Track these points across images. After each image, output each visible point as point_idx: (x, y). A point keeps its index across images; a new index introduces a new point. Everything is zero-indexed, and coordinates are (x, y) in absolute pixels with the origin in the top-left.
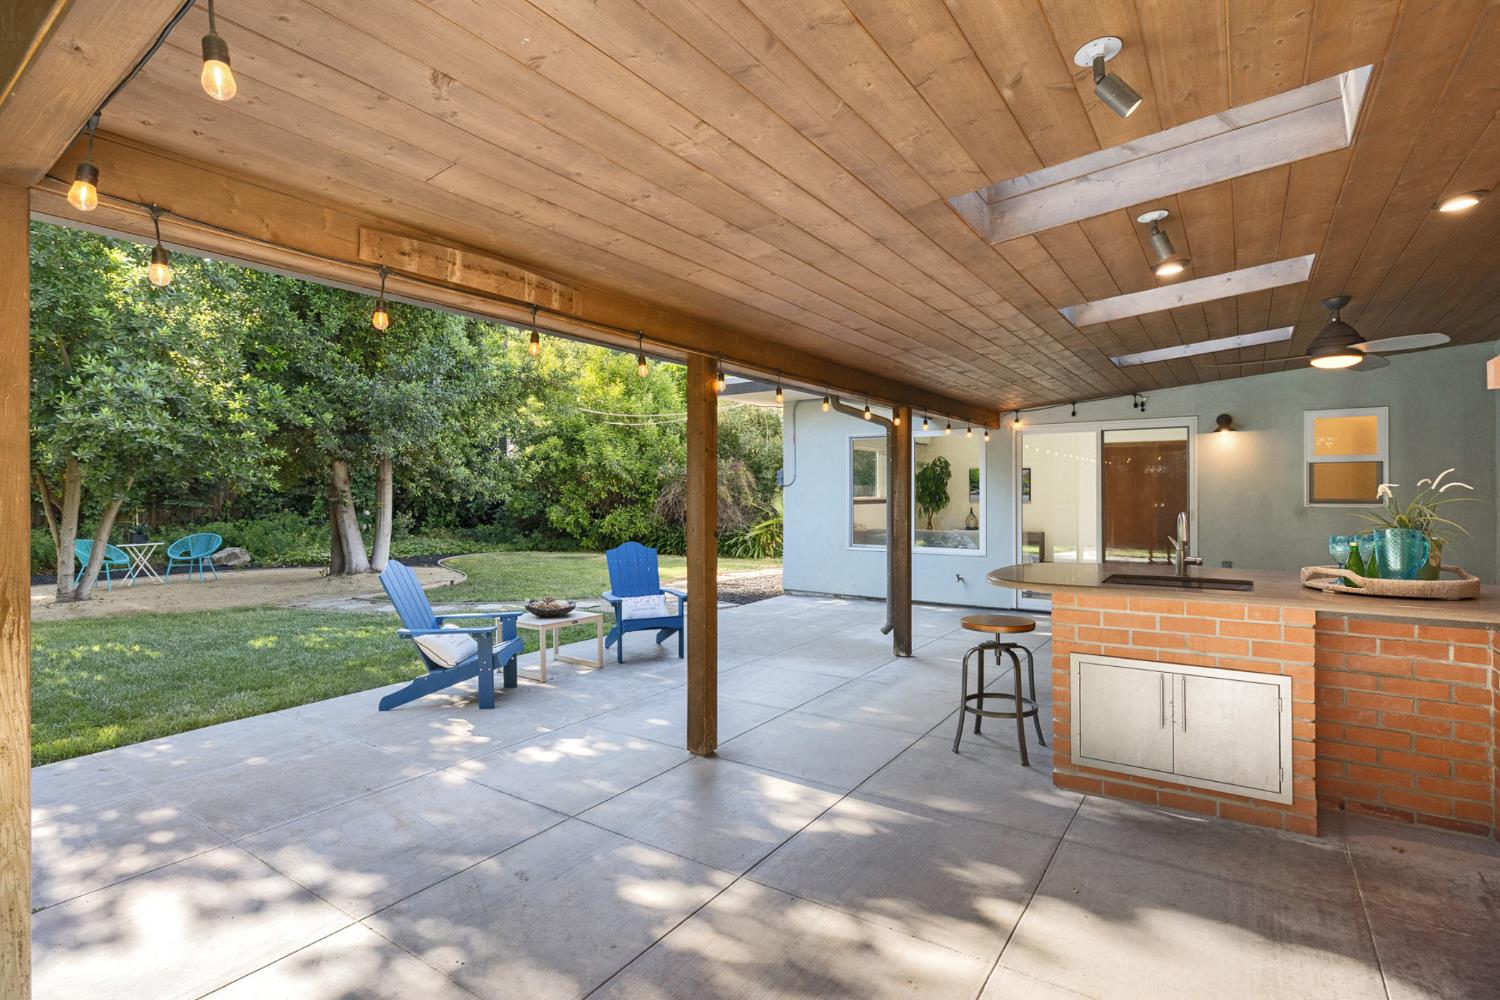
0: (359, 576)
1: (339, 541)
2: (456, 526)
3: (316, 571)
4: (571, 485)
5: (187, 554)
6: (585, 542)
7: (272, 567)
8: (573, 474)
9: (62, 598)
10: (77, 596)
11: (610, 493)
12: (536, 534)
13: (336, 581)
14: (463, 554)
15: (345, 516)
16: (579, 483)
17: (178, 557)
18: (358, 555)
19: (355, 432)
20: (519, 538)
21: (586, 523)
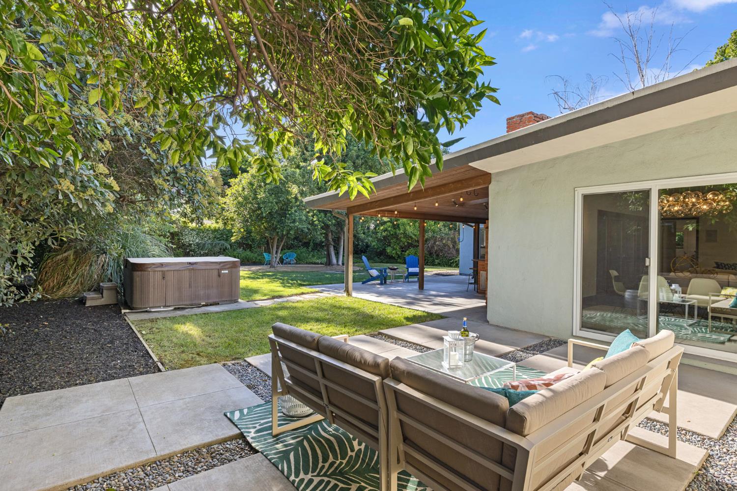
1: (329, 256)
3: (321, 266)
4: (395, 240)
5: (287, 258)
6: (399, 260)
8: (395, 236)
11: (408, 242)
12: (382, 257)
13: (328, 268)
15: (331, 248)
16: (397, 239)
18: (334, 261)
21: (399, 253)
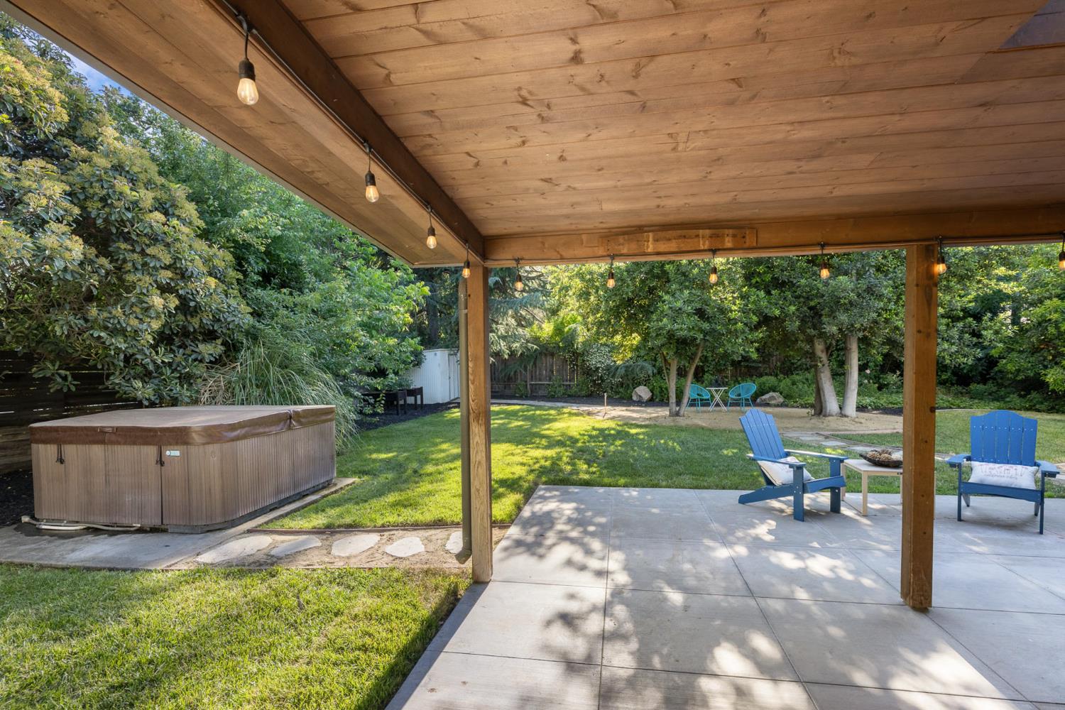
0: (830, 418)
1: (819, 392)
2: (953, 384)
3: (805, 411)
5: (739, 395)
7: (793, 407)
9: (672, 415)
10: (677, 414)
13: (815, 421)
14: (951, 408)
15: (822, 375)
17: (734, 397)
18: (832, 404)
19: (813, 316)
20: (1014, 398)
